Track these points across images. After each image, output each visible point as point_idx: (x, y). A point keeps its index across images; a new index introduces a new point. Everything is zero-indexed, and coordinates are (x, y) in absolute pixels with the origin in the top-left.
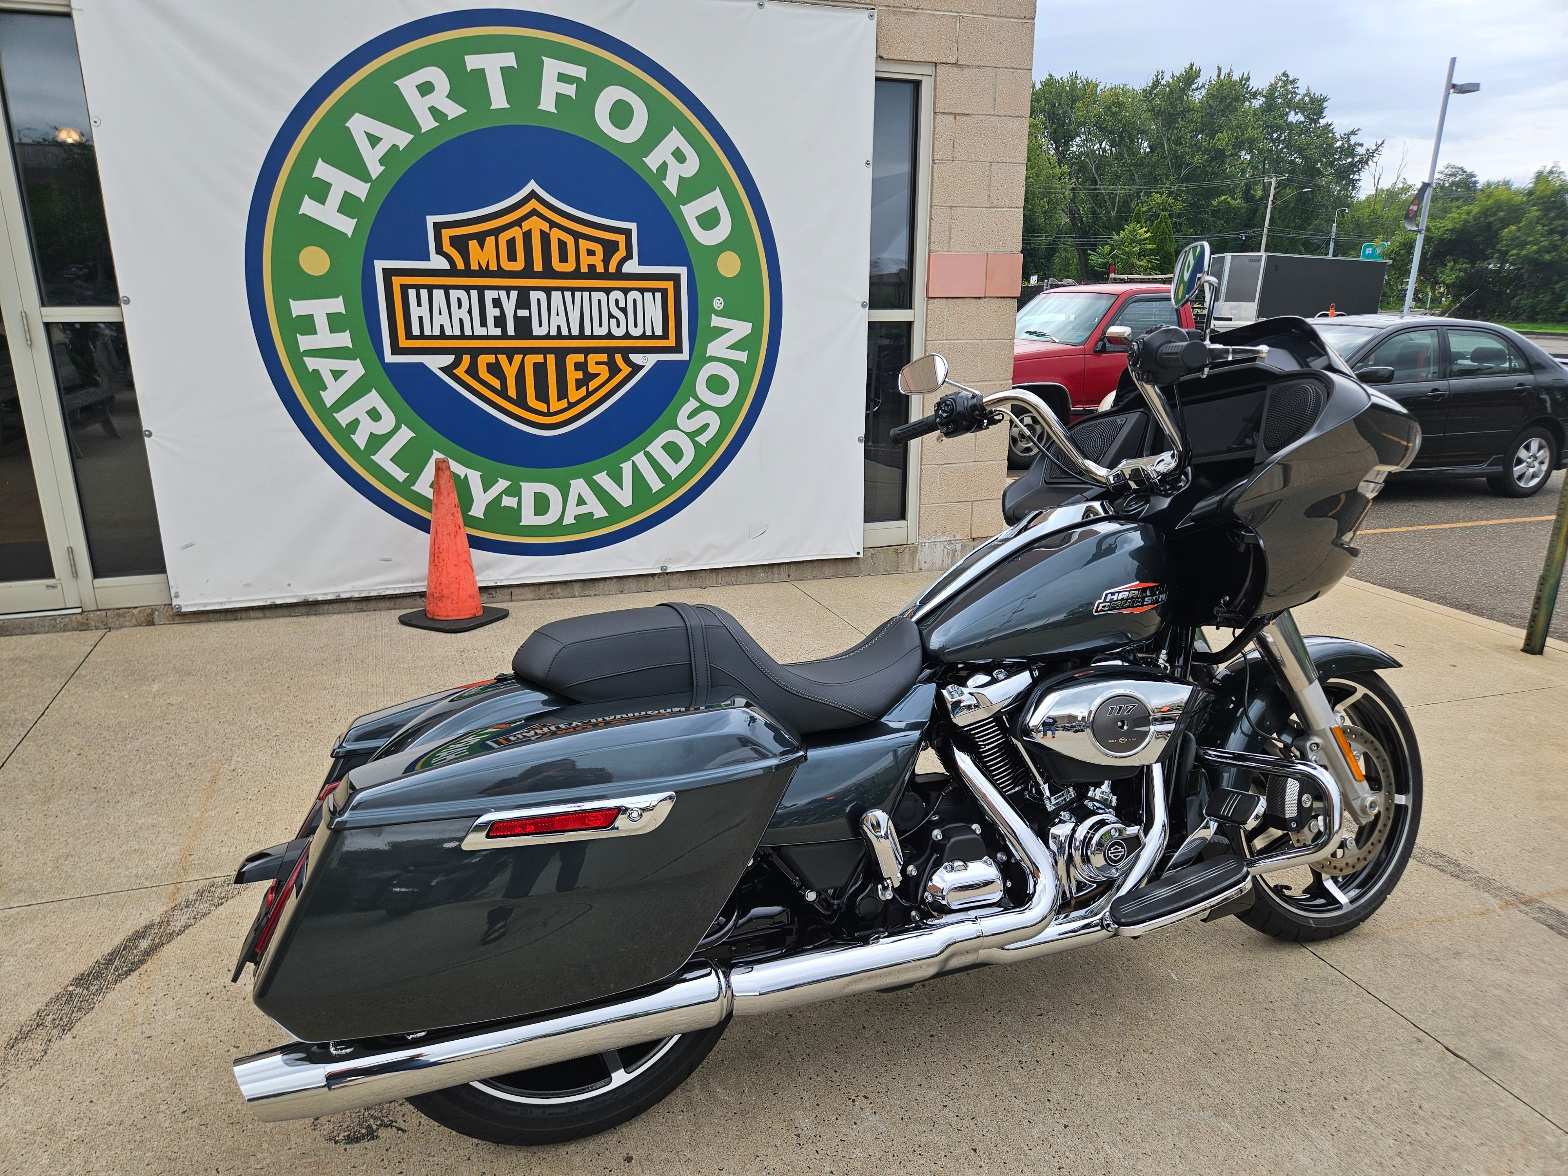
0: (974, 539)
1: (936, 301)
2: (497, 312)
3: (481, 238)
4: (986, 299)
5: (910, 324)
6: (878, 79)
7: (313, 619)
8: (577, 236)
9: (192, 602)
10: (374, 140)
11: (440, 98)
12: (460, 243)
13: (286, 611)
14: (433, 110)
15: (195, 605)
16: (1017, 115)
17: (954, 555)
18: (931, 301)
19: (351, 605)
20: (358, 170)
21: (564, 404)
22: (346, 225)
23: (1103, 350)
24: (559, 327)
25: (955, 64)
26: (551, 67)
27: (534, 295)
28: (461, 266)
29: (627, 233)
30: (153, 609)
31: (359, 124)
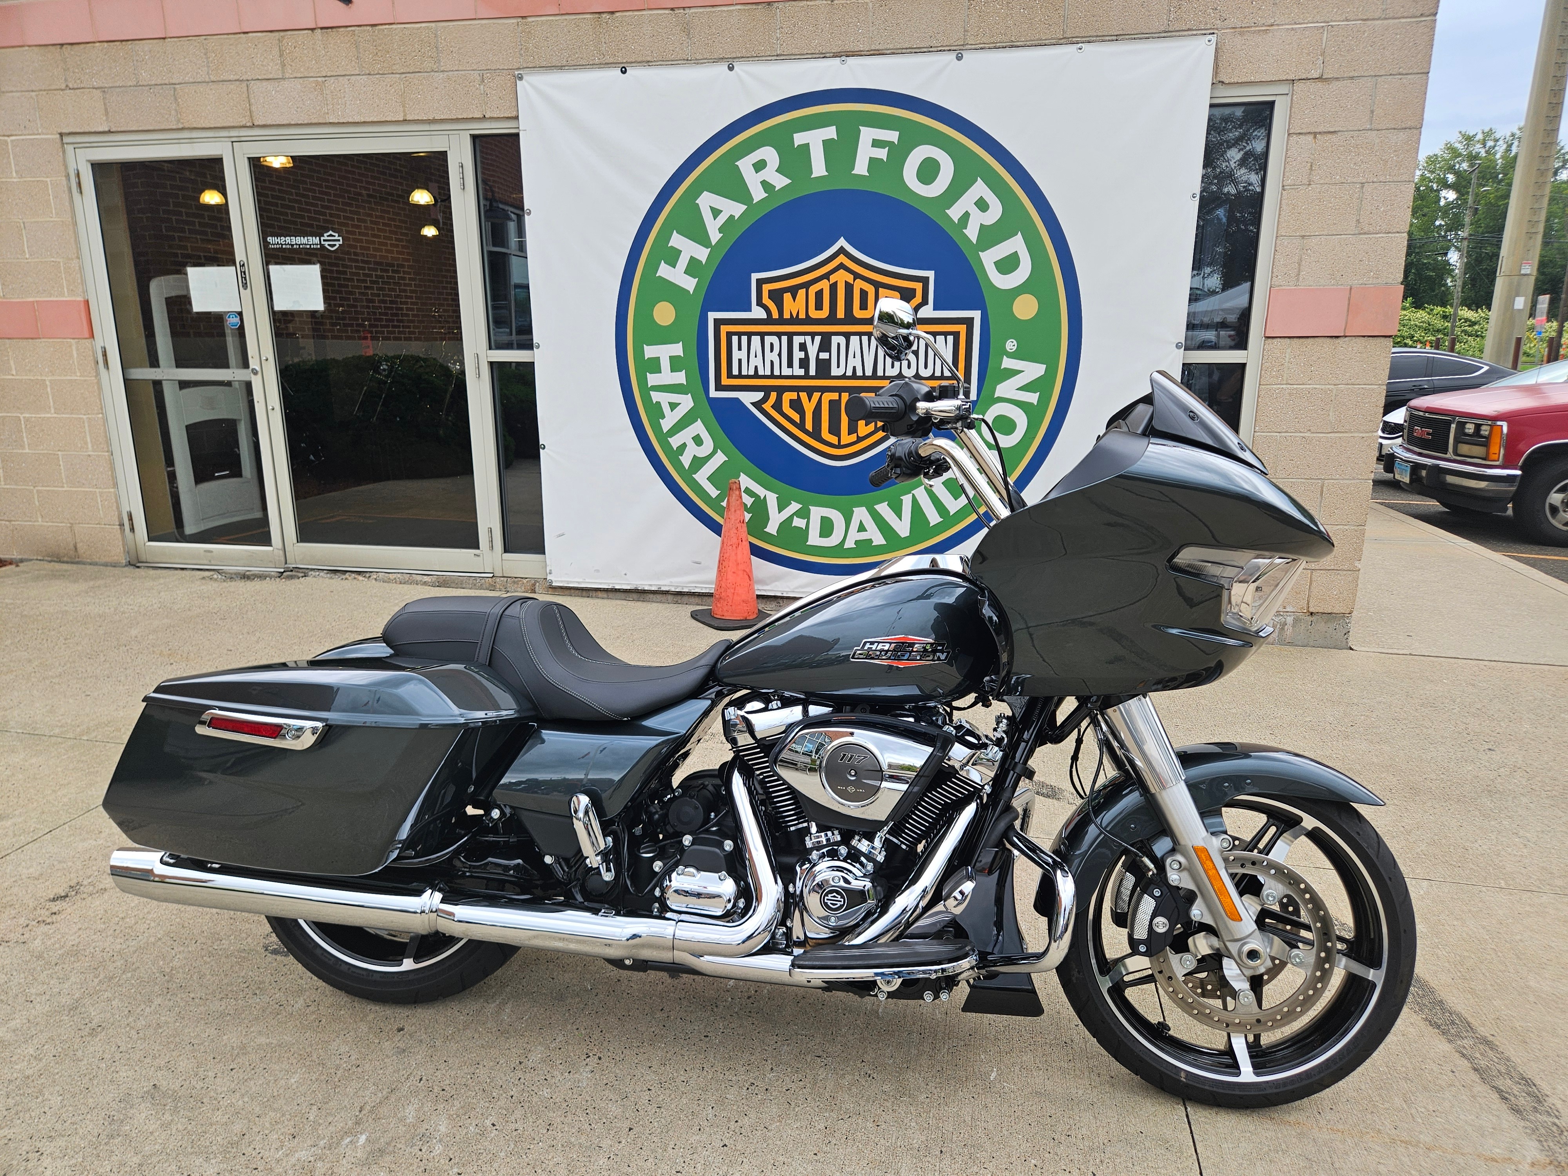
0: (1312, 613)
1: (1275, 340)
2: (802, 355)
3: (793, 291)
4: (1347, 339)
5: (1243, 366)
6: (1212, 106)
7: (639, 604)
8: (877, 285)
9: (560, 579)
10: (716, 212)
11: (771, 173)
12: (777, 296)
13: (623, 595)
14: (764, 184)
15: (562, 581)
16: (1404, 126)
17: (1283, 629)
18: (1270, 340)
19: (670, 597)
20: (701, 238)
21: (853, 438)
22: (689, 284)
24: (854, 368)
25: (1320, 79)
26: (867, 134)
27: (835, 340)
28: (775, 315)
29: (925, 281)
30: (536, 581)
31: (706, 201)
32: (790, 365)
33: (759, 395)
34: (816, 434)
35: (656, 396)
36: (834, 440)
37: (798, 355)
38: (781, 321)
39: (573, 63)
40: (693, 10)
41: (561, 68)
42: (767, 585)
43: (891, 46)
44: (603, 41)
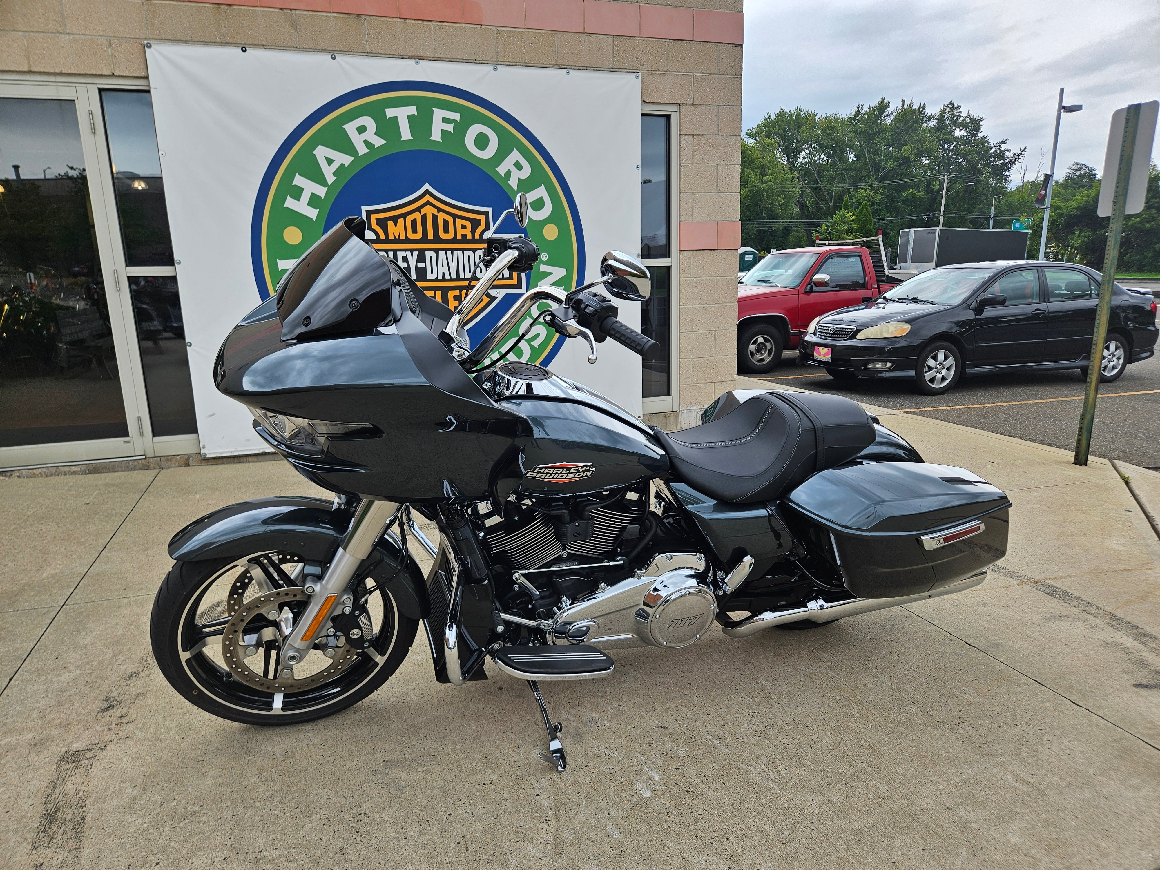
1: (685, 252)
2: (405, 265)
3: (395, 219)
4: (719, 251)
5: (669, 268)
6: (642, 115)
8: (455, 217)
9: (213, 451)
10: (330, 161)
11: (370, 135)
12: (382, 223)
14: (366, 142)
15: (215, 453)
18: (682, 252)
20: (320, 179)
22: (312, 213)
23: (811, 291)
24: (443, 273)
25: (692, 104)
26: (438, 114)
27: (428, 254)
28: (382, 236)
29: (486, 214)
30: (189, 456)
31: (321, 152)
37: (402, 265)
38: (387, 241)
39: (196, 39)
40: (298, 12)
41: (186, 42)
43: (449, 56)
44: (223, 25)
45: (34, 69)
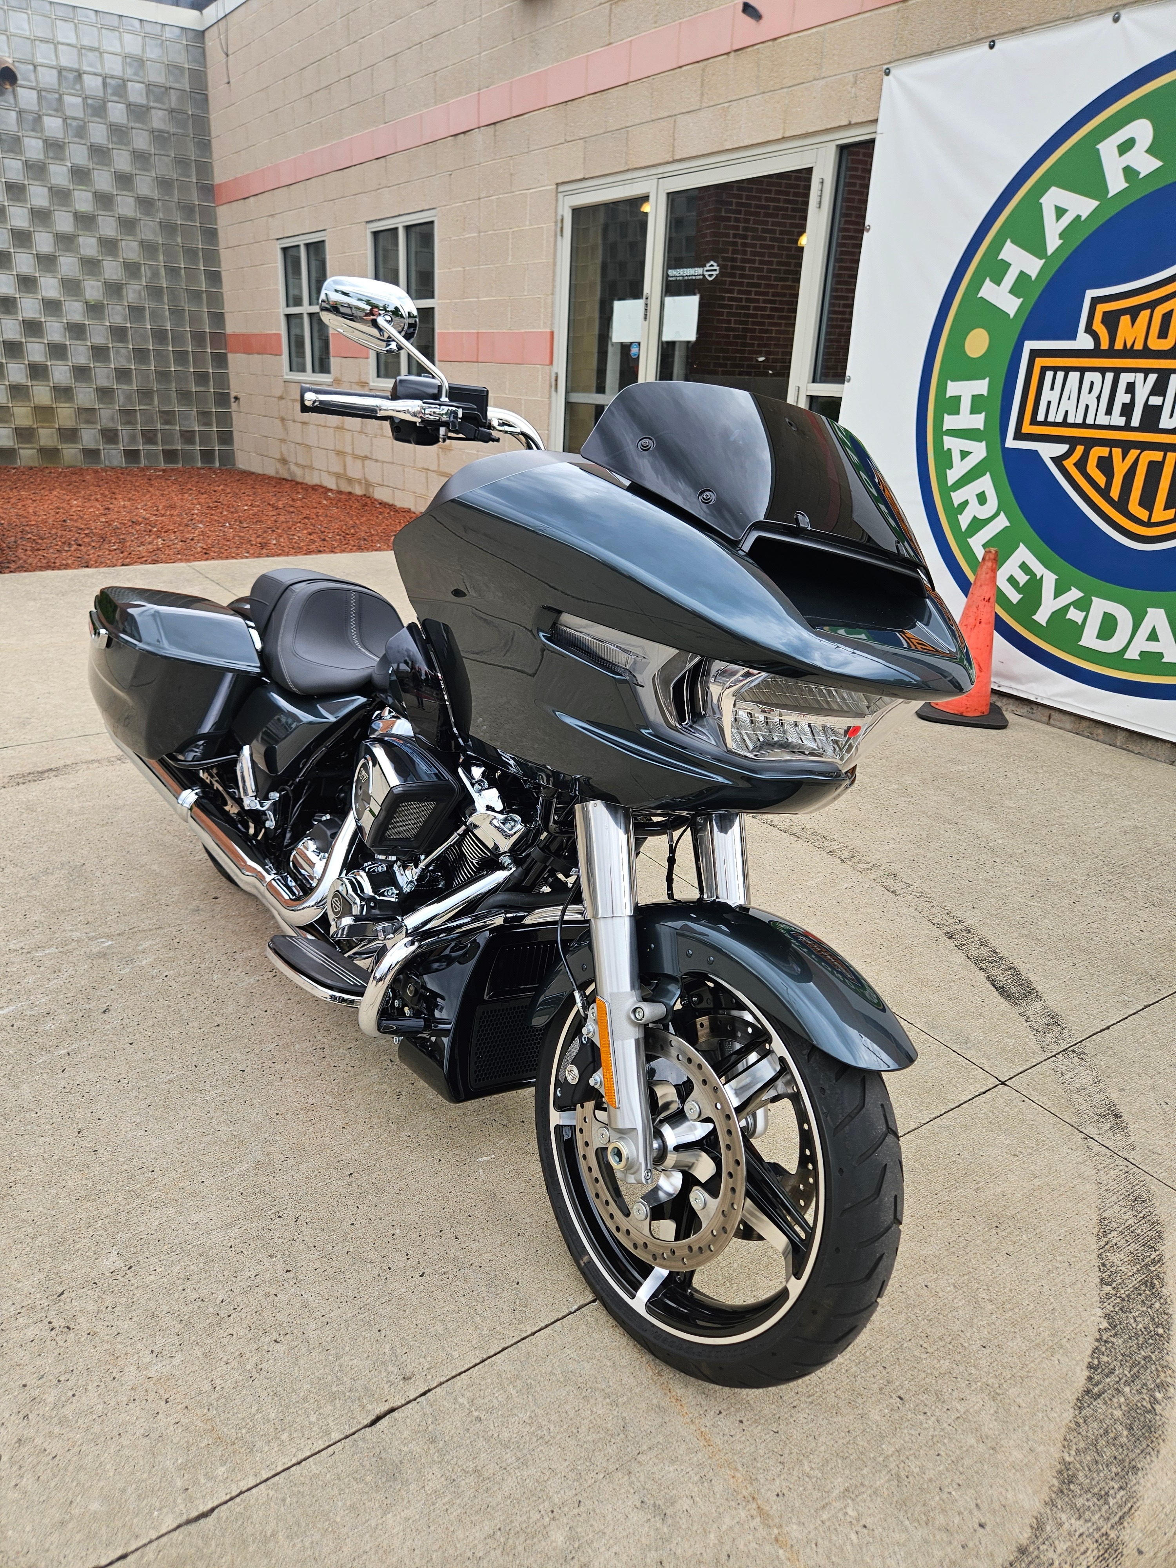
10: (1060, 213)
11: (1138, 154)
14: (1127, 170)
21: (1169, 514)
32: (1109, 412)
33: (1061, 449)
34: (1121, 506)
35: (949, 442)
36: (1143, 514)
37: (1122, 397)
38: (1111, 353)
41: (930, 53)
42: (1022, 684)
45: (787, 135)
